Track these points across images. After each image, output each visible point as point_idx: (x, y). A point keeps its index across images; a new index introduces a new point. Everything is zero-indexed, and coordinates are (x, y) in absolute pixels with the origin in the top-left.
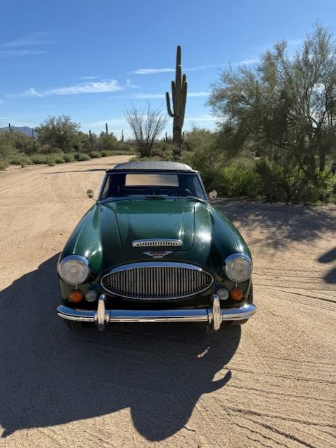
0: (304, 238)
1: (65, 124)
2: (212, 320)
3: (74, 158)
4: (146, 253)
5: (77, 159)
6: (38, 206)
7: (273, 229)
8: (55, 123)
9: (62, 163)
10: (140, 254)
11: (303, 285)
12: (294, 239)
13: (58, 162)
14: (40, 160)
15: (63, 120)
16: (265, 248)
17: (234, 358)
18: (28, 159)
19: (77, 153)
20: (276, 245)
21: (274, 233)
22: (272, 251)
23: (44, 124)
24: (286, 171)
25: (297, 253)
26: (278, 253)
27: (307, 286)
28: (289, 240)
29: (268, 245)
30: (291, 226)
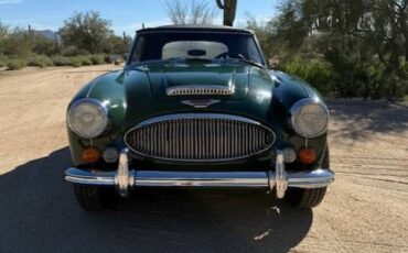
0: (391, 129)
1: (93, 21)
2: (275, 187)
3: (103, 61)
4: (185, 102)
5: (108, 61)
6: (56, 101)
7: (350, 122)
8: (82, 20)
9: (89, 64)
10: (176, 104)
11: (393, 173)
12: (377, 130)
13: (85, 64)
14: (62, 62)
15: (91, 16)
16: (341, 139)
17: (304, 241)
18: (48, 59)
19: (107, 55)
20: (354, 135)
21: (350, 125)
22: (350, 141)
23: (70, 22)
24: (364, 59)
25: (383, 144)
26: (357, 143)
27: (400, 173)
28: (370, 132)
29: (345, 136)
30: (372, 118)
